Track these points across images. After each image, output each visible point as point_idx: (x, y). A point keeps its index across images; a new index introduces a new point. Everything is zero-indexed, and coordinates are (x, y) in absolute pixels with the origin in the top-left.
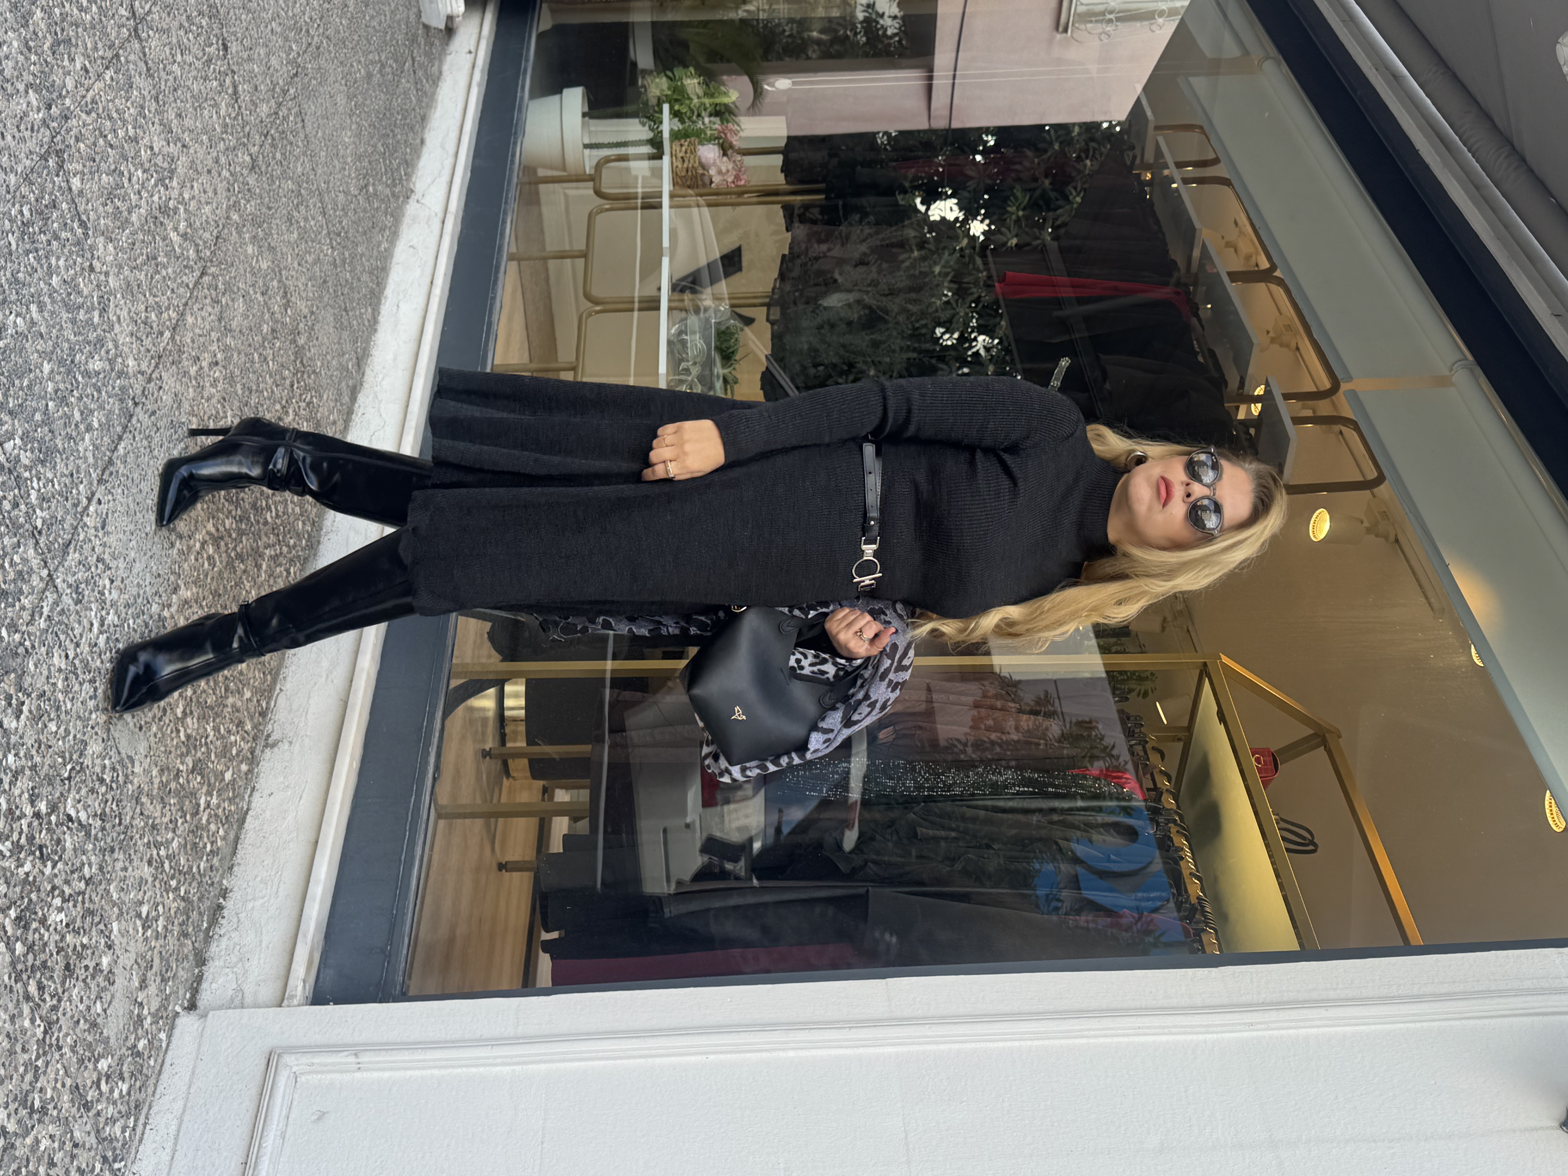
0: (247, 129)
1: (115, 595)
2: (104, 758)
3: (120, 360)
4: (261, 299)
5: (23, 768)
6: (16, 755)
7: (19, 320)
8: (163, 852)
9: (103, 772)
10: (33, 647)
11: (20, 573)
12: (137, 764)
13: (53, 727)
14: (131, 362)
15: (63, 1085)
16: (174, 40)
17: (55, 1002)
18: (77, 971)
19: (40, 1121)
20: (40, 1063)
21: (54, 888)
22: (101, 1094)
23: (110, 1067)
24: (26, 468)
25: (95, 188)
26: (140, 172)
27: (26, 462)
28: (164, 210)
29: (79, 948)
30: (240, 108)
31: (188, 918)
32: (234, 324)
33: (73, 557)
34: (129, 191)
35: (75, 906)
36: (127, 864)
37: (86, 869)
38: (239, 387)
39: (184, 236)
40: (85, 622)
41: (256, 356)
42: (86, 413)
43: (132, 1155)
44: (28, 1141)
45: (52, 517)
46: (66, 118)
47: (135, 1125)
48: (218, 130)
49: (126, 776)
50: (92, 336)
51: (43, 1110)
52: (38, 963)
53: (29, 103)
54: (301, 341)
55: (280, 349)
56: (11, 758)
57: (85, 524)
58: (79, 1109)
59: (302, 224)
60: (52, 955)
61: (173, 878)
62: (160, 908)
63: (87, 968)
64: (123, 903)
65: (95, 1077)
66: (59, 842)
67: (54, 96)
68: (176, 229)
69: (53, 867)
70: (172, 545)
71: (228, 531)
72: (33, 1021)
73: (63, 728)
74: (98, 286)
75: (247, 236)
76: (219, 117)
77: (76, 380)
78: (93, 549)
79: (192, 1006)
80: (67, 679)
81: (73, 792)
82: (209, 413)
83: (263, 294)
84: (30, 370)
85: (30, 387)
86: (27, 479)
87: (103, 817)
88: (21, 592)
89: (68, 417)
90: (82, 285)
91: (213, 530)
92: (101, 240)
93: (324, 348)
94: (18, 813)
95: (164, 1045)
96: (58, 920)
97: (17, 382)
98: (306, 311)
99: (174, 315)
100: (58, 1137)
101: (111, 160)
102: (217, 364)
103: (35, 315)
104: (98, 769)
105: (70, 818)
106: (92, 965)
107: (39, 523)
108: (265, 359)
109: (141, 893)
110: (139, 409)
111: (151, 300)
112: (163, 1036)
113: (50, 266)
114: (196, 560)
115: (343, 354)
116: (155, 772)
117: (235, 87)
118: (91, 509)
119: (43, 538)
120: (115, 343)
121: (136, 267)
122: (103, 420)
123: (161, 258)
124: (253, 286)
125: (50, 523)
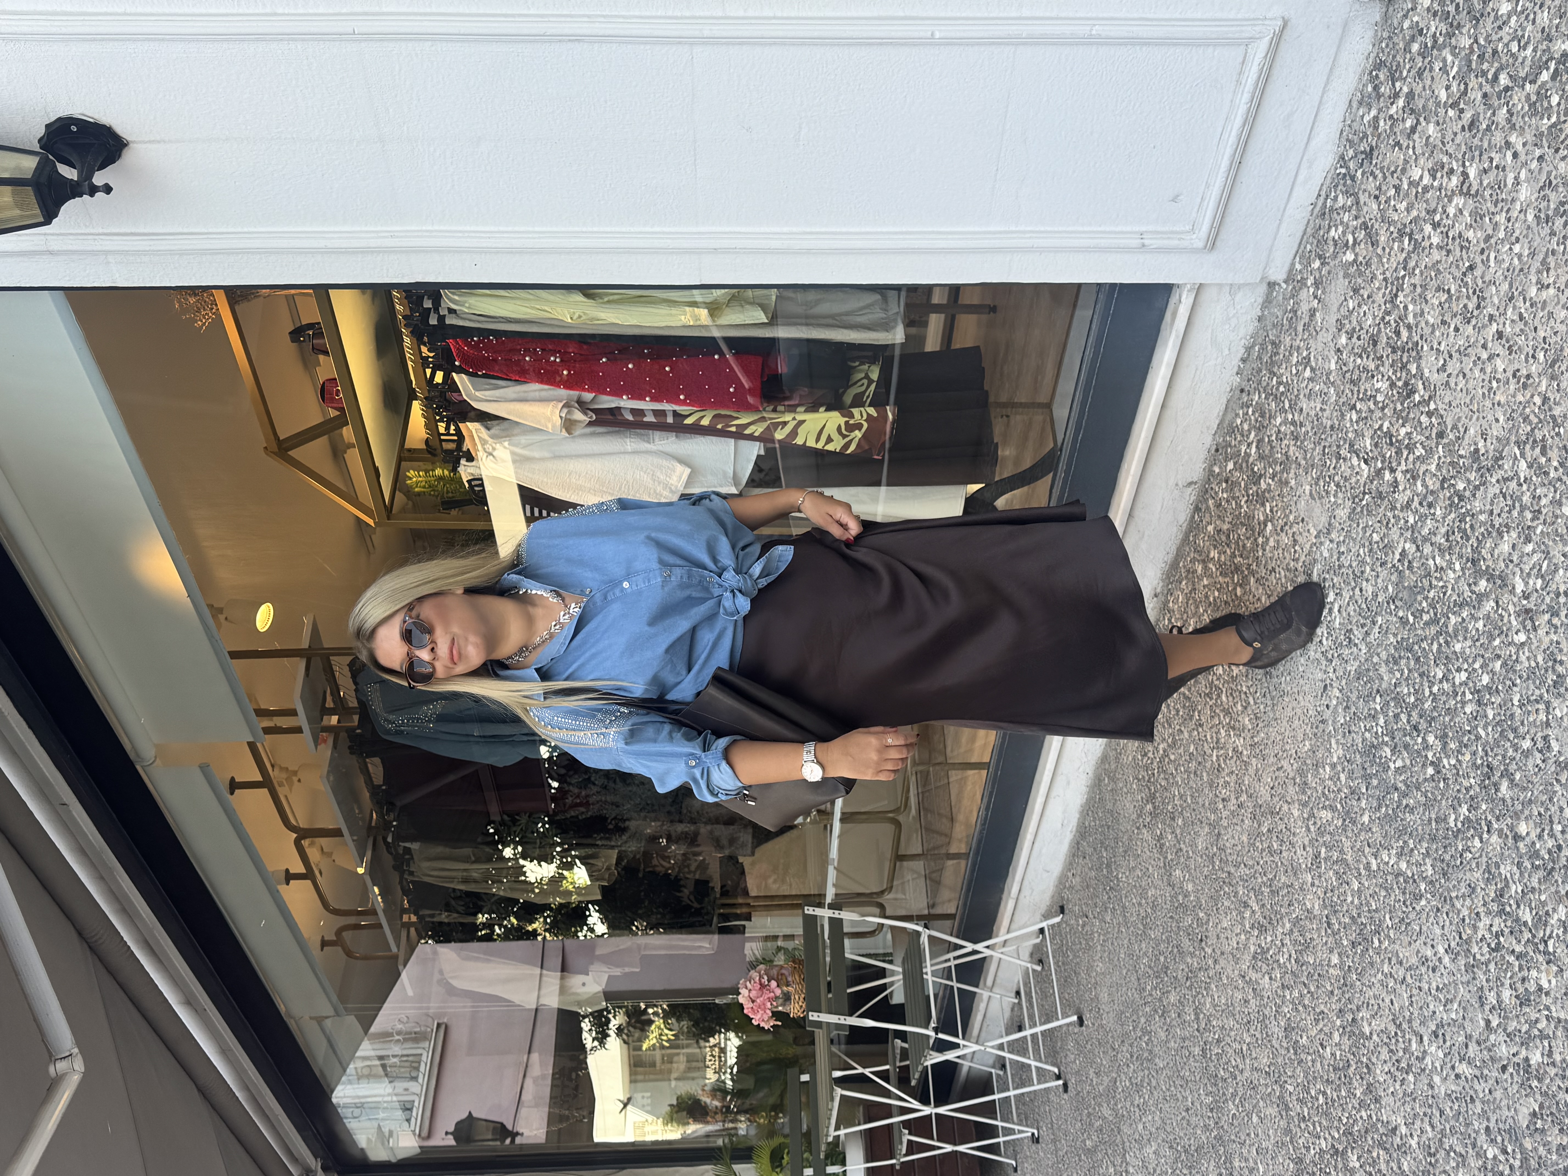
0: (1188, 983)
2: (1335, 503)
3: (1305, 815)
4: (1182, 846)
5: (1402, 510)
6: (1407, 522)
7: (1387, 860)
8: (1290, 417)
9: (1336, 491)
10: (1388, 603)
11: (1396, 663)
12: (1307, 492)
13: (1376, 537)
14: (1296, 813)
15: (1384, 249)
16: (1248, 1061)
17: (1387, 318)
18: (1367, 338)
19: (1405, 225)
20: (1402, 273)
21: (1383, 409)
22: (1353, 234)
23: (1345, 253)
25: (1319, 954)
26: (1282, 961)
27: (1385, 748)
28: (1262, 929)
29: (1365, 356)
30: (1194, 1002)
31: (1271, 357)
32: (1207, 829)
33: (1352, 667)
34: (1291, 947)
35: (1366, 390)
36: (1320, 414)
37: (1354, 417)
38: (1205, 779)
39: (1246, 905)
40: (1344, 614)
41: (1189, 801)
42: (1335, 778)
43: (1330, 175)
44: (1414, 213)
45: (1368, 702)
46: (1340, 1011)
47: (1326, 199)
48: (1213, 986)
49: (1317, 484)
50: (1327, 838)
51: (1401, 234)
52: (1399, 353)
53: (1370, 1025)
54: (1149, 807)
55: (1168, 803)
56: (1411, 521)
57: (1340, 691)
58: (1372, 226)
59: (1144, 901)
60: (1388, 356)
61: (1282, 393)
62: (1294, 372)
63: (1359, 338)
64: (1325, 383)
65: (1357, 250)
66: (1376, 445)
67: (1348, 1029)
68: (1253, 912)
69: (1381, 426)
72: (1406, 308)
73: (1368, 534)
74: (1320, 877)
75: (1192, 898)
76: (1212, 996)
77: (1342, 806)
79: (1272, 285)
80: (1362, 572)
81: (1362, 481)
82: (1233, 761)
83: (1181, 850)
84: (1379, 818)
85: (1380, 806)
86: (1387, 735)
87: (1339, 457)
88: (1396, 649)
89: (1350, 777)
90: (1334, 879)
92: (1316, 912)
93: (1129, 798)
94: (1408, 476)
95: (1298, 259)
96: (1380, 384)
97: (1390, 812)
98: (1144, 831)
99: (1258, 844)
100: (1391, 209)
101: (1306, 974)
102: (1223, 800)
103: (1374, 861)
104: (1340, 495)
105: (1366, 462)
106: (1354, 340)
107: (1378, 699)
108: (1181, 798)
109: (1310, 387)
110: (1291, 775)
111: (1277, 859)
112: (1298, 267)
113: (1359, 898)
115: (1112, 790)
116: (1293, 482)
117: (1197, 1018)
118: (1334, 702)
119: (1375, 687)
120: (1309, 830)
121: (1288, 886)
122: (1321, 771)
123: (1266, 890)
124: (1189, 858)
125: (1369, 697)
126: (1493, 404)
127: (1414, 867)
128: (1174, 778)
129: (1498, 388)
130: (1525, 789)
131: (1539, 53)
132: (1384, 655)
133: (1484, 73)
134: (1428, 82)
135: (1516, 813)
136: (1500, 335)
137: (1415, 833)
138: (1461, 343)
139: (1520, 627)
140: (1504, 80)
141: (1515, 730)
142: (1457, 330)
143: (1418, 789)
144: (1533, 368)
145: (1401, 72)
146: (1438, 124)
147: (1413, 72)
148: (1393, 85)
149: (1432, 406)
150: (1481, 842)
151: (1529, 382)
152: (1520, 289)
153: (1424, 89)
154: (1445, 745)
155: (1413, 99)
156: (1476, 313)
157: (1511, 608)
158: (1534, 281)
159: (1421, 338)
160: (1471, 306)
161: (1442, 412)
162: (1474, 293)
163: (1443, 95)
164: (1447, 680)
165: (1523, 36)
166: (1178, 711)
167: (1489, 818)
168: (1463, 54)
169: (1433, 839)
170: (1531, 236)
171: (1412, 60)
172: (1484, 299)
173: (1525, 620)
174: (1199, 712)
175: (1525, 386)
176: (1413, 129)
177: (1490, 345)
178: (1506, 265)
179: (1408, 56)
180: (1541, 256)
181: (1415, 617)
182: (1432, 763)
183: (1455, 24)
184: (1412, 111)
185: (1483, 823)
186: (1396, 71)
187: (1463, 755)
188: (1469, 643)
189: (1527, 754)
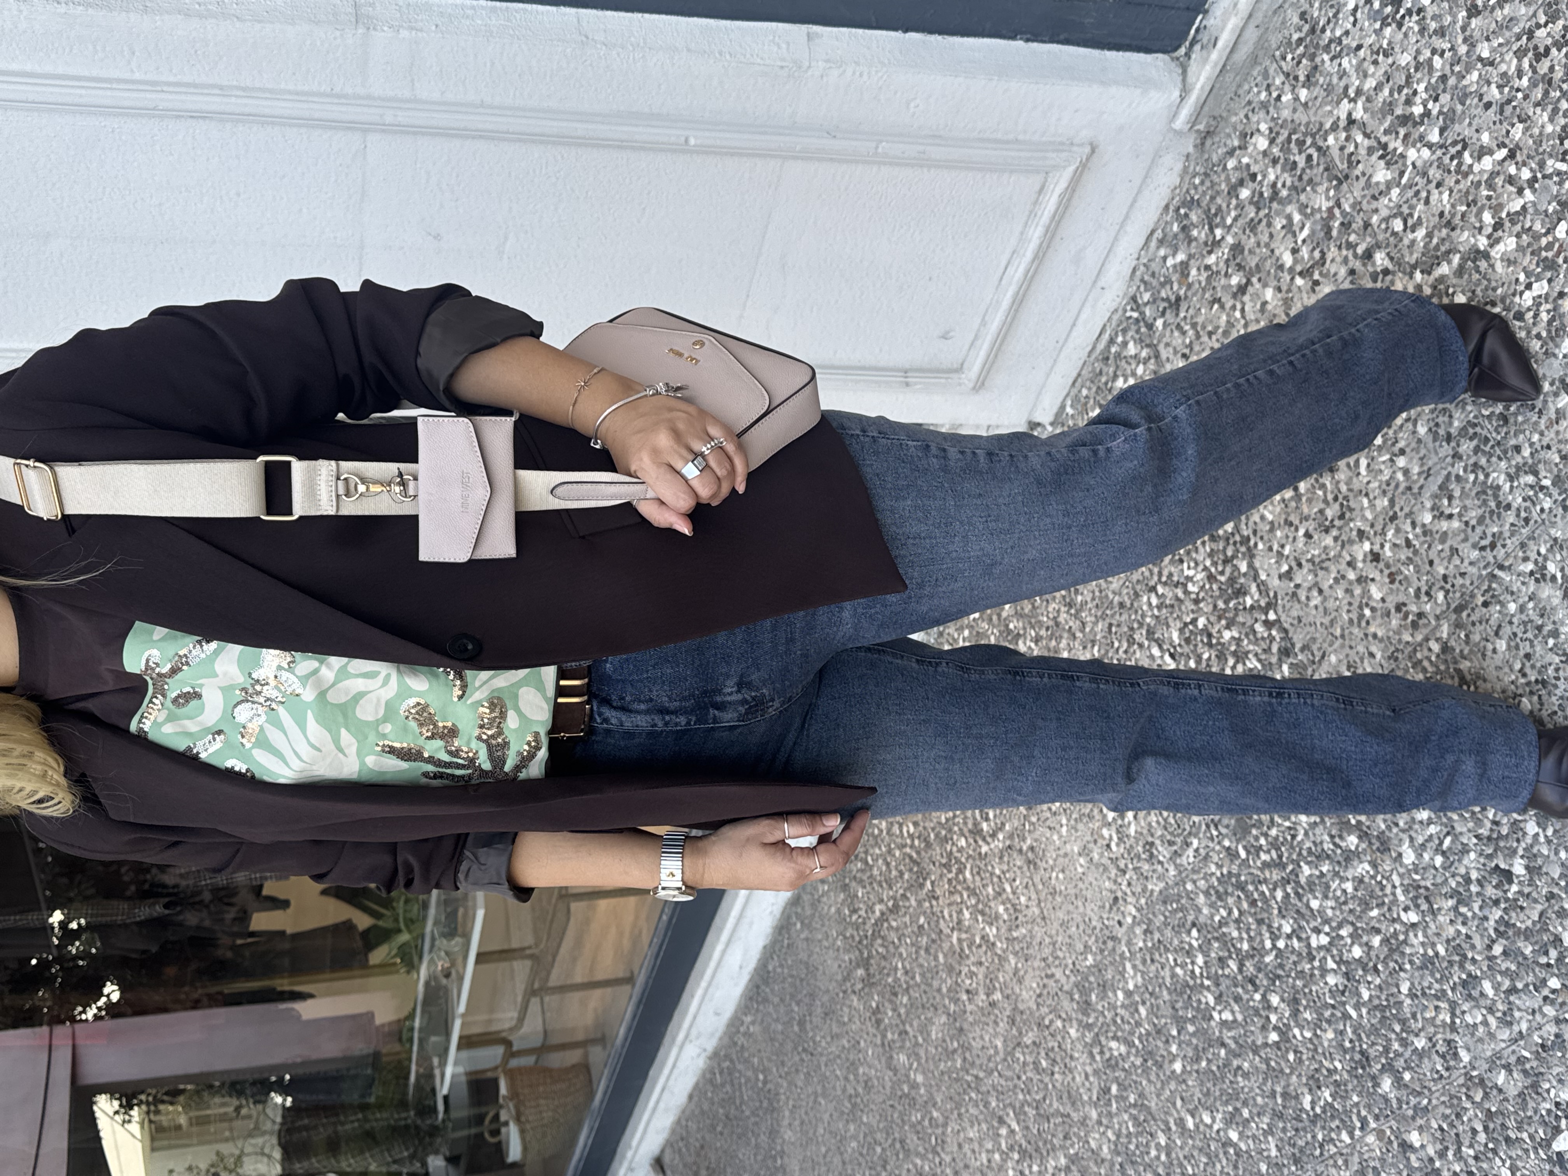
1: (1105, 832)
3: (1087, 1040)
4: (908, 1028)
7: (1209, 1122)
11: (1220, 898)
14: (1073, 1032)
21: (1196, 602)
24: (1208, 988)
27: (1206, 993)
28: (1025, 1154)
33: (1156, 887)
37: (1154, 602)
38: (942, 961)
39: (1001, 1121)
41: (918, 980)
42: (1131, 1008)
43: (1116, 316)
45: (1179, 933)
47: (1111, 343)
50: (1119, 1074)
54: (861, 972)
55: (888, 975)
57: (1138, 910)
59: (851, 1077)
66: (1188, 641)
68: (1012, 1132)
69: (1195, 620)
70: (1032, 848)
71: (962, 834)
74: (1110, 1115)
75: (922, 1091)
77: (1141, 1042)
78: (1129, 884)
82: (981, 951)
83: (906, 1033)
84: (1197, 1072)
86: (1208, 978)
88: (1220, 882)
89: (1154, 1013)
90: (1130, 1124)
91: (980, 842)
92: (1105, 1156)
93: (831, 954)
95: (1069, 402)
97: (1214, 1068)
99: (1017, 1055)
102: (968, 991)
103: (1189, 1119)
107: (1194, 933)
108: (906, 973)
111: (1047, 1079)
113: (1168, 1155)
114: (1003, 824)
115: (807, 939)
118: (1129, 920)
119: (1190, 918)
120: (1092, 1056)
121: (1062, 1115)
122: (1110, 994)
123: (1031, 1112)
124: (917, 1044)
125: (1181, 928)
126: (1366, 635)
127: (1250, 1142)
128: (897, 948)
129: (1374, 618)
130: (1419, 1094)
131: (1435, 241)
132: (1202, 884)
133: (1351, 246)
134: (1265, 238)
135: (1404, 1117)
136: (1376, 557)
137: (1251, 1102)
138: (1316, 552)
139: (1409, 903)
140: (1380, 259)
141: (1403, 1022)
142: (1308, 535)
143: (1256, 1052)
144: (1428, 607)
145: (1223, 219)
146: (1279, 289)
147: (1241, 222)
148: (1211, 230)
149: (1272, 616)
150: (1352, 1137)
151: (1421, 622)
152: (1407, 510)
153: (1259, 245)
154: (1295, 1013)
155: (1242, 252)
156: (1337, 523)
157: (1395, 877)
158: (1428, 504)
159: (1255, 532)
160: (1329, 513)
161: (1286, 625)
162: (1336, 499)
163: (1288, 260)
164: (1299, 939)
165: (1411, 215)
166: (901, 874)
167: (1364, 1113)
168: (1318, 216)
169: (1279, 1115)
170: (1423, 452)
171: (1240, 206)
172: (1351, 510)
173: (1416, 898)
174: (933, 883)
175: (1415, 625)
176: (1242, 289)
177: (1360, 565)
178: (1385, 477)
179: (1234, 202)
180: (1440, 480)
181: (1248, 853)
182: (1275, 1028)
183: (1305, 178)
184: (1240, 267)
185: (1354, 1118)
186: (1216, 215)
187: (1325, 1031)
188: (1330, 903)
189: (1421, 1054)
